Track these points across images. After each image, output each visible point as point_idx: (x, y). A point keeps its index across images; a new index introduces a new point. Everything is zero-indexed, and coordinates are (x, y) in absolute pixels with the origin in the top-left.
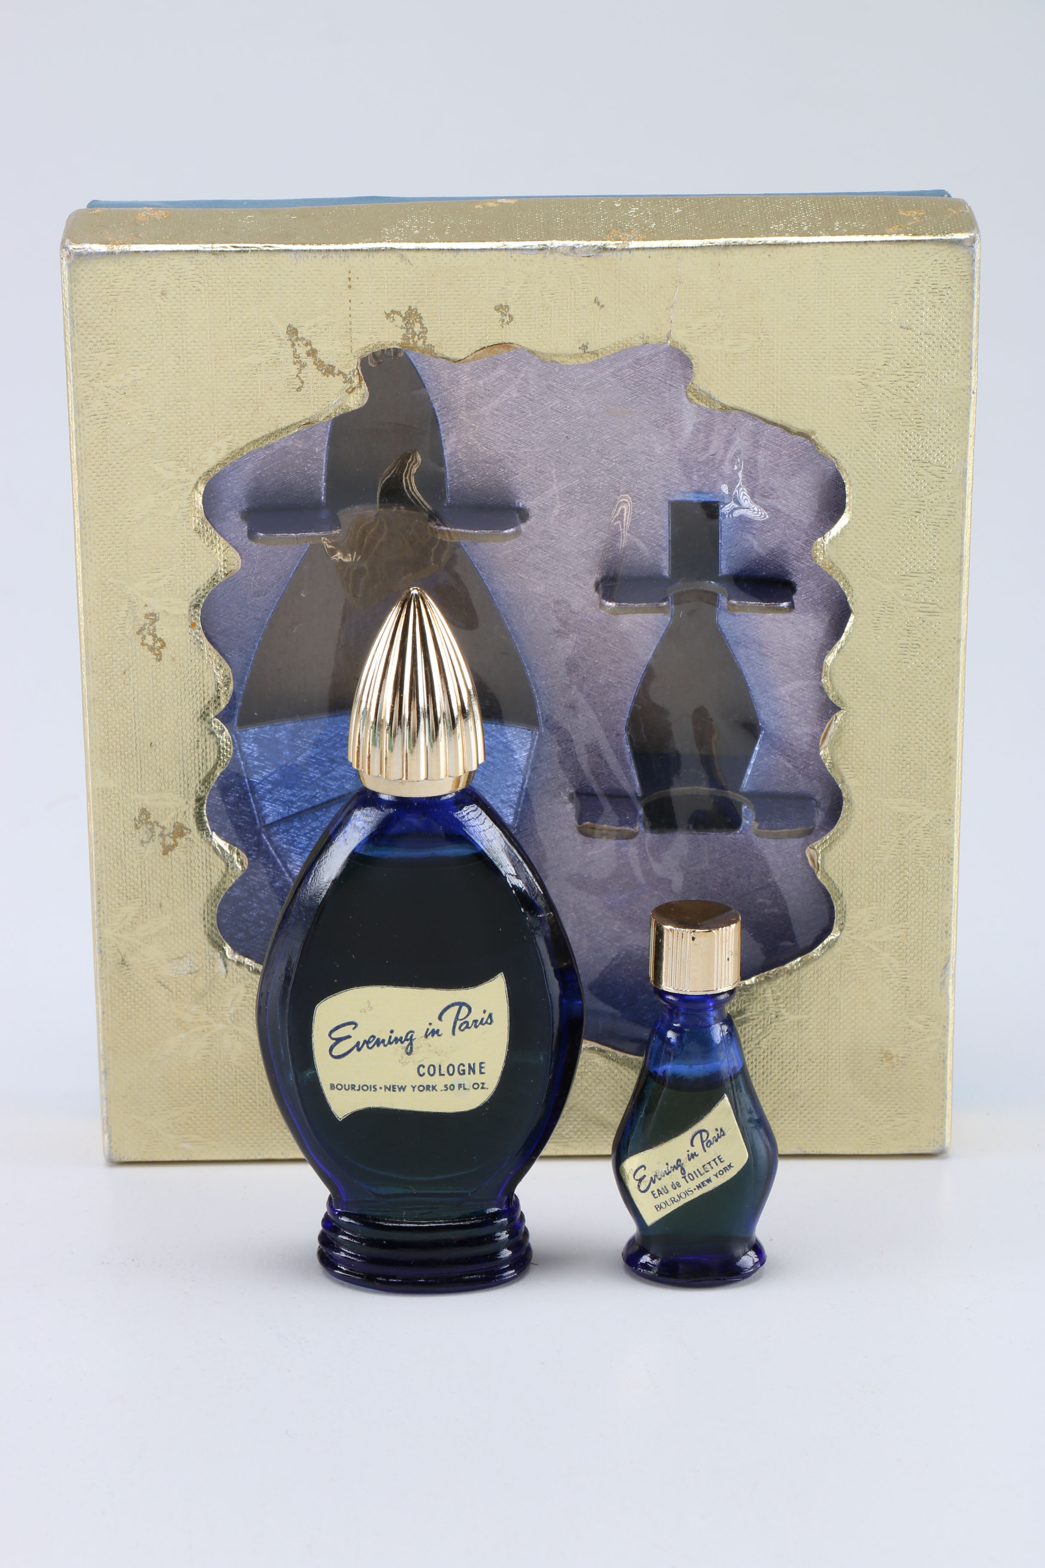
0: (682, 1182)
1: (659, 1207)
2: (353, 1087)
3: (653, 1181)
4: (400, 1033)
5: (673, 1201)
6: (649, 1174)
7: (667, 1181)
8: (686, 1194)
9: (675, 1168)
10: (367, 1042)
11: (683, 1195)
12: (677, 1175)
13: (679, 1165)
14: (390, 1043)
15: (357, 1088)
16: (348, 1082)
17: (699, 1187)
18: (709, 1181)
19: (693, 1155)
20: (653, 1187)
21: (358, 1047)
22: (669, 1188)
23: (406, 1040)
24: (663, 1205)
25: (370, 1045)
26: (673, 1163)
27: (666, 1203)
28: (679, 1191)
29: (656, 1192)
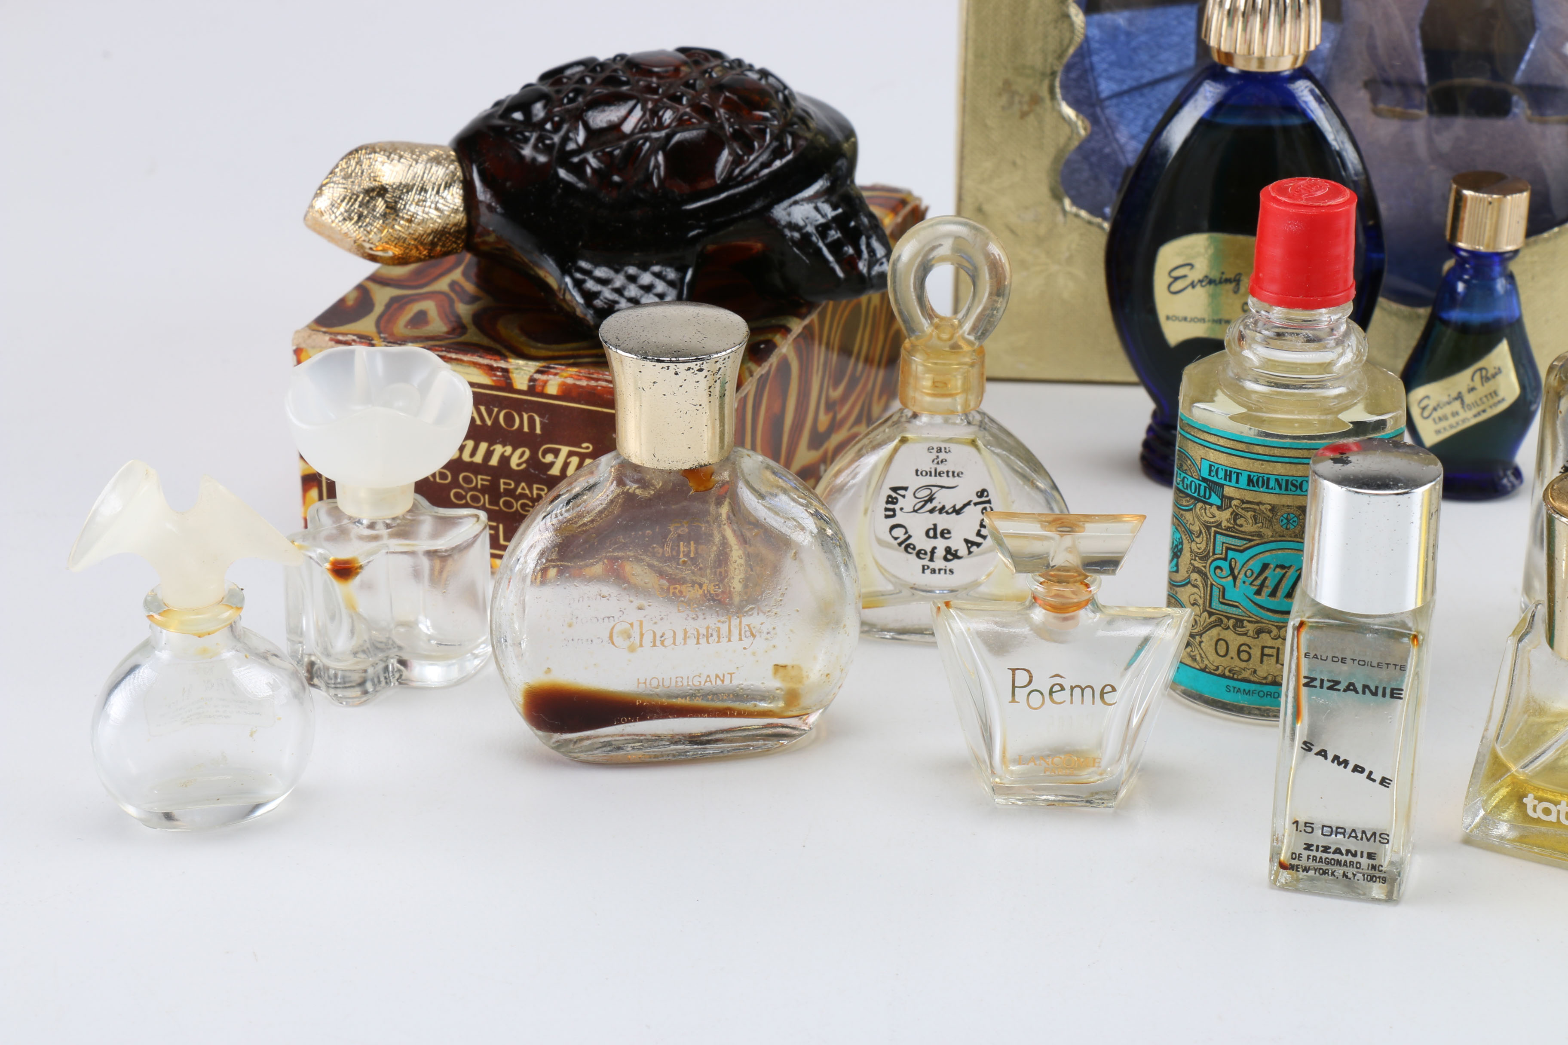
0: (1461, 411)
1: (1438, 432)
2: (1185, 319)
3: (1435, 409)
4: (1231, 275)
5: (1451, 427)
6: (1432, 403)
7: (1447, 410)
8: (1464, 421)
9: (1456, 399)
10: (1201, 281)
11: (1460, 423)
12: (1457, 405)
13: (1459, 397)
14: (1220, 282)
15: (1189, 319)
16: (1181, 314)
17: (1475, 416)
18: (1484, 411)
19: (1472, 389)
20: (1436, 415)
21: (1193, 285)
22: (1449, 416)
23: (1235, 280)
24: (1442, 430)
25: (1204, 284)
26: (1454, 394)
27: (1445, 429)
28: (1457, 418)
29: (1437, 420)
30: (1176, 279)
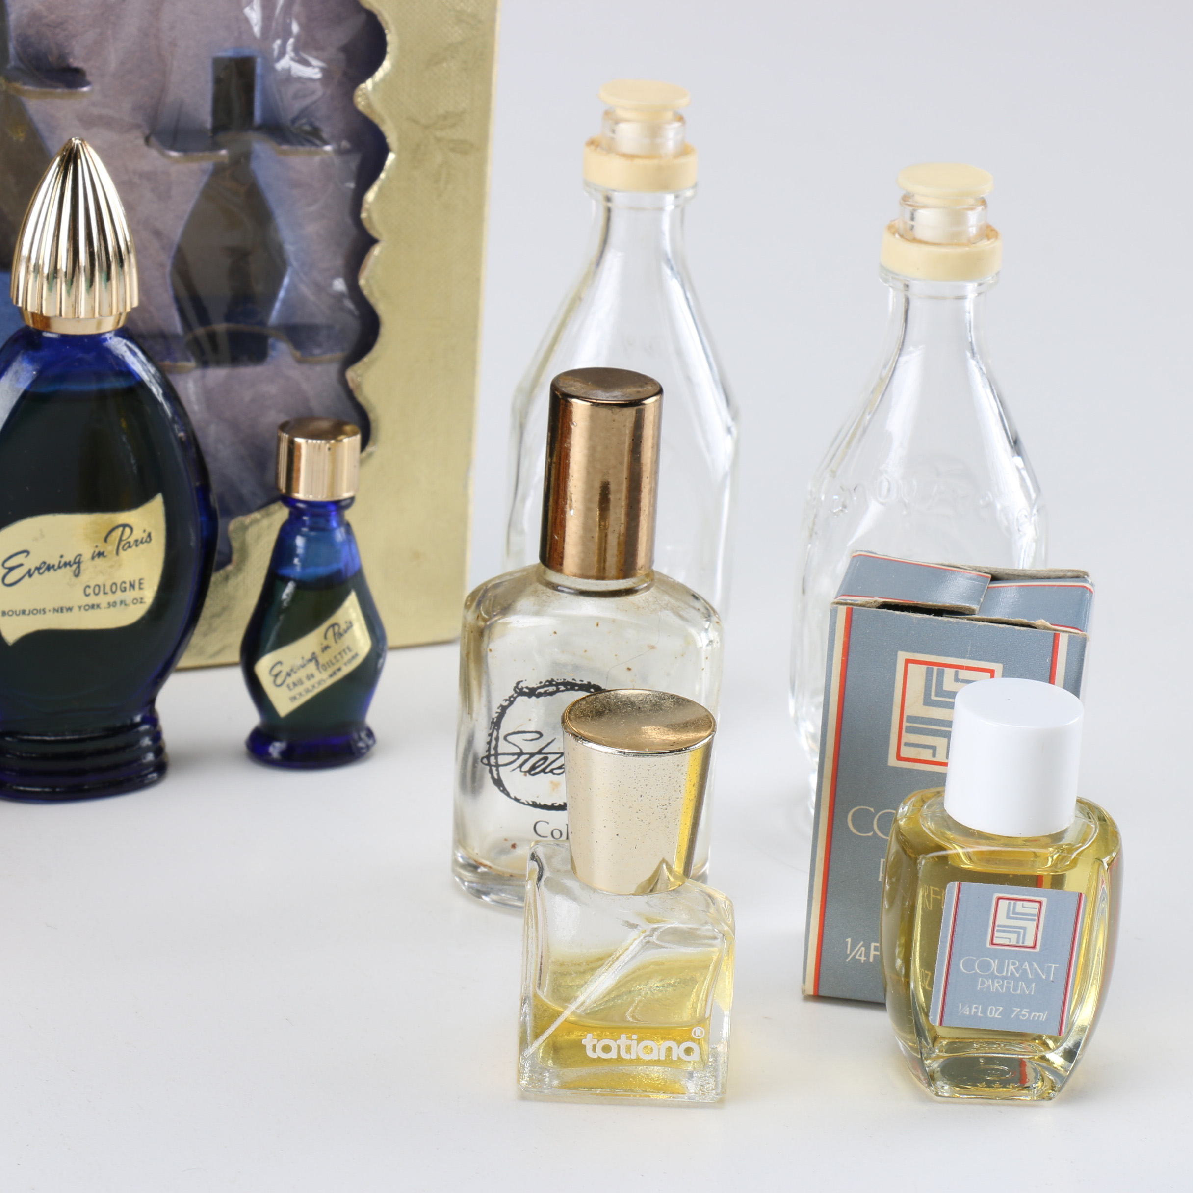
0: (316, 673)
1: (293, 699)
2: (24, 612)
3: (289, 675)
4: (69, 557)
5: (307, 691)
6: (285, 669)
7: (302, 674)
8: (319, 683)
9: (310, 660)
10: (38, 569)
11: (316, 685)
12: (312, 667)
13: (314, 658)
14: (59, 567)
15: (27, 612)
16: (19, 608)
17: (331, 676)
18: (339, 669)
19: (326, 648)
20: (290, 681)
21: (30, 574)
22: (304, 680)
23: (75, 563)
24: (298, 696)
25: (41, 571)
26: (308, 656)
27: (300, 694)
28: (313, 681)
29: (292, 686)
30: (11, 569)
